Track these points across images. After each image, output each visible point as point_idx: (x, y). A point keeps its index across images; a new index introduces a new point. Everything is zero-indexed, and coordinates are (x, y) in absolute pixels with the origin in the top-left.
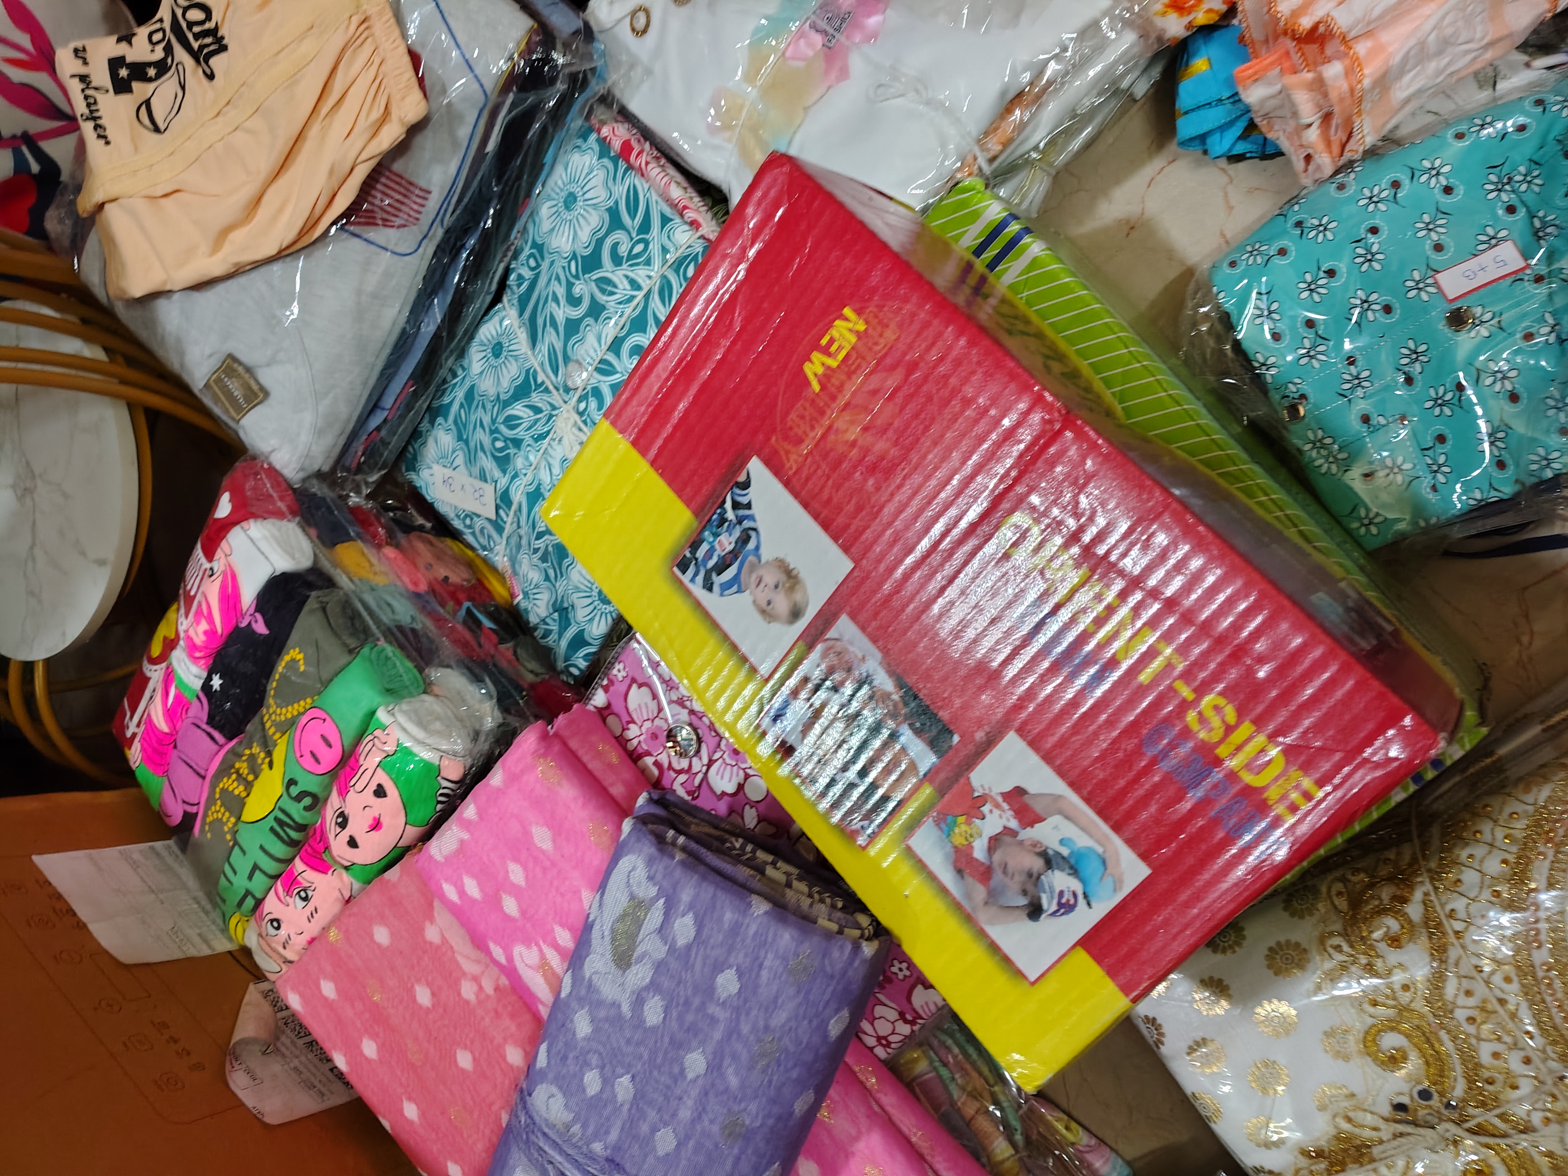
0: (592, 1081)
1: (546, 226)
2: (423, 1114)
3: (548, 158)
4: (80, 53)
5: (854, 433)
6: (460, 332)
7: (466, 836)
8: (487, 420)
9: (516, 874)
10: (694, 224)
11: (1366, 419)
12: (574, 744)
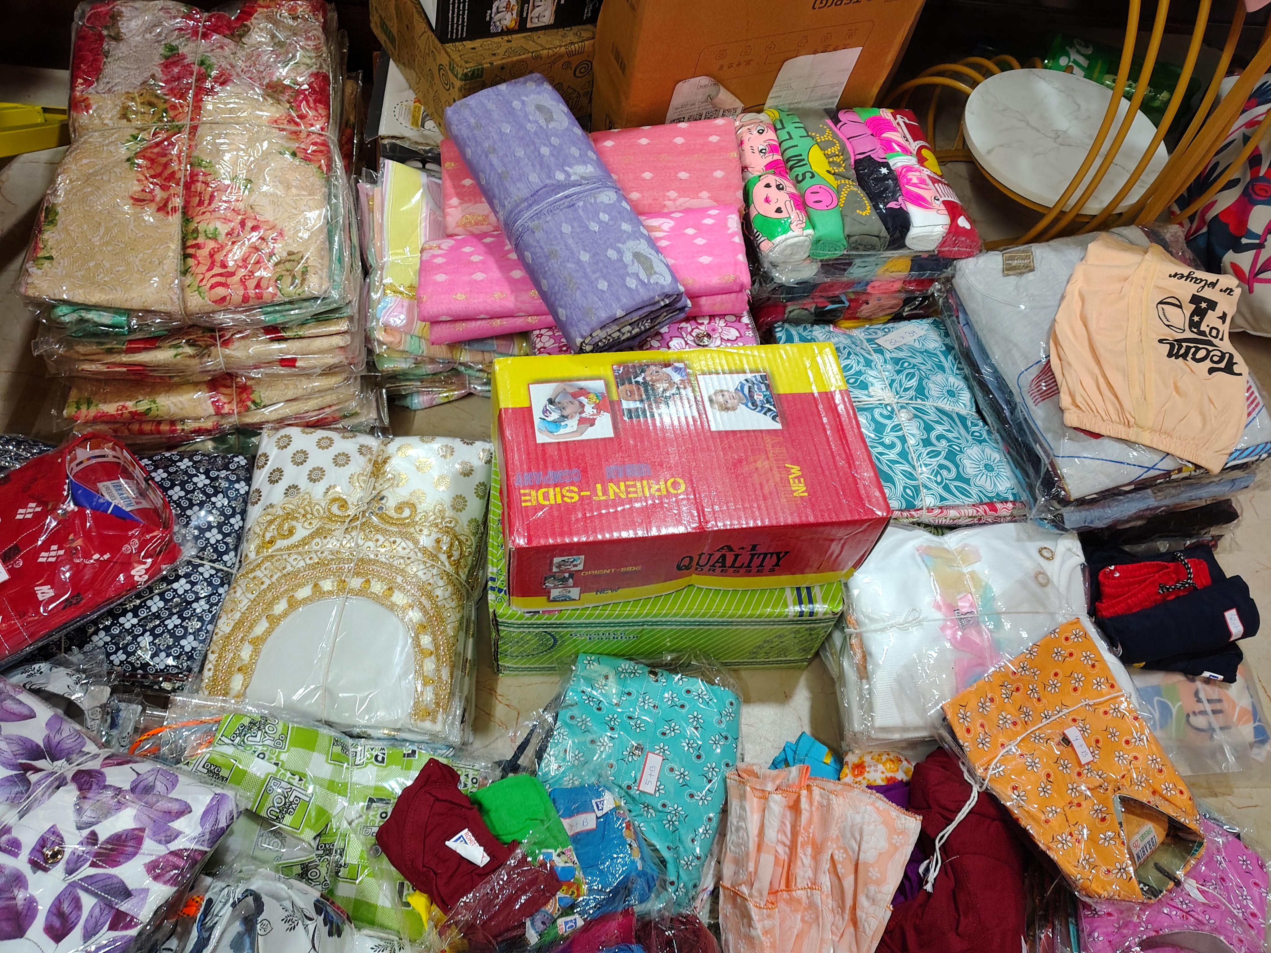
0: (604, 217)
1: (988, 451)
2: (640, 145)
3: (1018, 472)
4: (1229, 291)
5: (759, 464)
6: (974, 384)
7: (730, 232)
8: (923, 367)
9: (700, 241)
10: (930, 510)
11: (629, 694)
12: (733, 295)
